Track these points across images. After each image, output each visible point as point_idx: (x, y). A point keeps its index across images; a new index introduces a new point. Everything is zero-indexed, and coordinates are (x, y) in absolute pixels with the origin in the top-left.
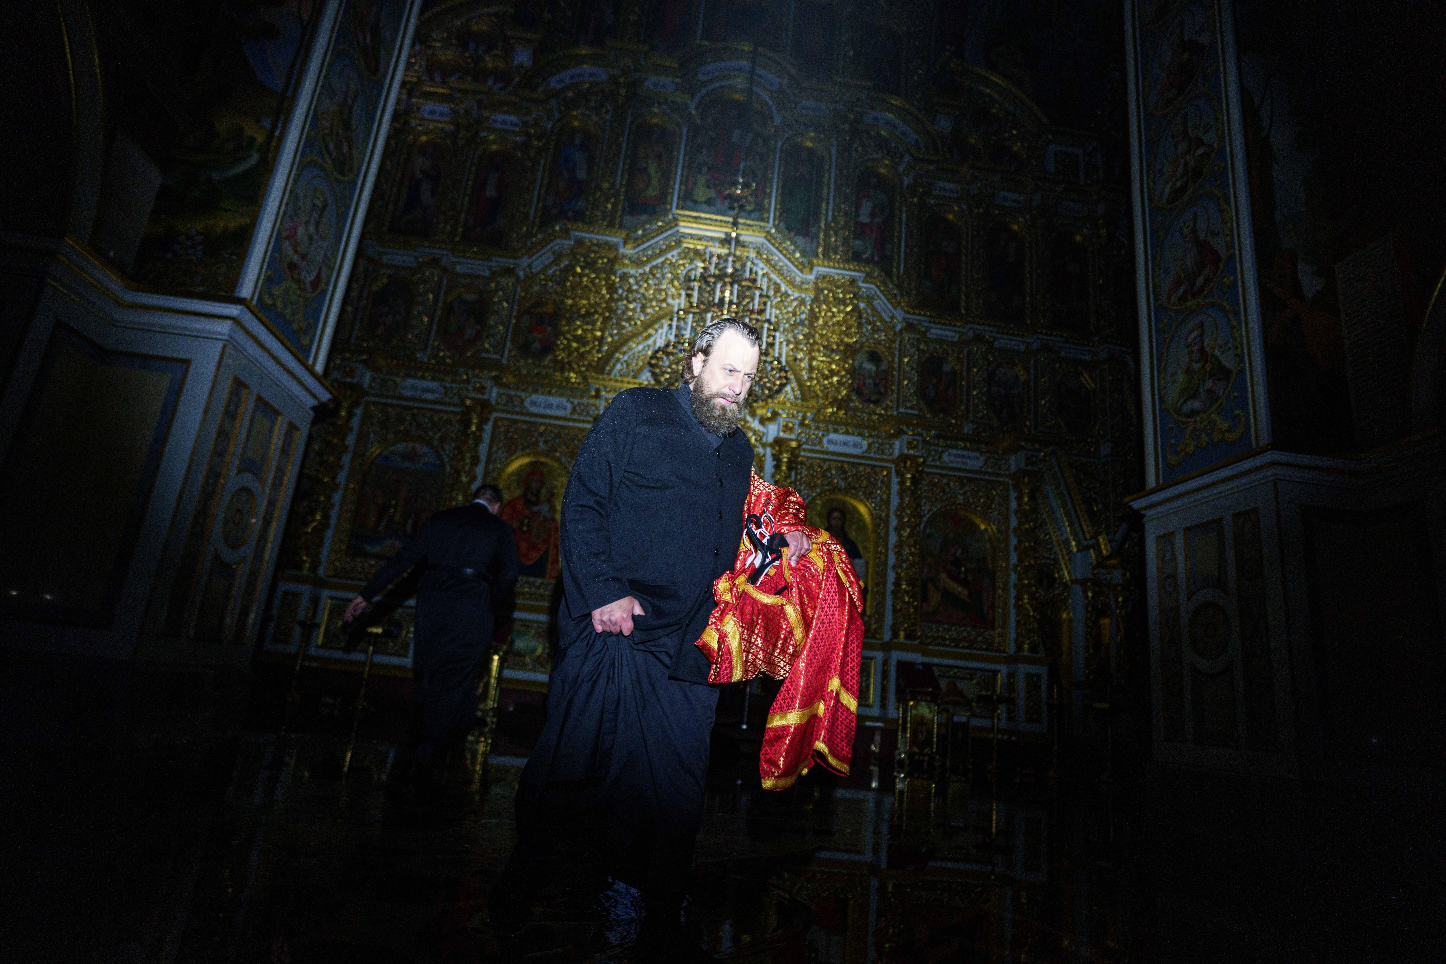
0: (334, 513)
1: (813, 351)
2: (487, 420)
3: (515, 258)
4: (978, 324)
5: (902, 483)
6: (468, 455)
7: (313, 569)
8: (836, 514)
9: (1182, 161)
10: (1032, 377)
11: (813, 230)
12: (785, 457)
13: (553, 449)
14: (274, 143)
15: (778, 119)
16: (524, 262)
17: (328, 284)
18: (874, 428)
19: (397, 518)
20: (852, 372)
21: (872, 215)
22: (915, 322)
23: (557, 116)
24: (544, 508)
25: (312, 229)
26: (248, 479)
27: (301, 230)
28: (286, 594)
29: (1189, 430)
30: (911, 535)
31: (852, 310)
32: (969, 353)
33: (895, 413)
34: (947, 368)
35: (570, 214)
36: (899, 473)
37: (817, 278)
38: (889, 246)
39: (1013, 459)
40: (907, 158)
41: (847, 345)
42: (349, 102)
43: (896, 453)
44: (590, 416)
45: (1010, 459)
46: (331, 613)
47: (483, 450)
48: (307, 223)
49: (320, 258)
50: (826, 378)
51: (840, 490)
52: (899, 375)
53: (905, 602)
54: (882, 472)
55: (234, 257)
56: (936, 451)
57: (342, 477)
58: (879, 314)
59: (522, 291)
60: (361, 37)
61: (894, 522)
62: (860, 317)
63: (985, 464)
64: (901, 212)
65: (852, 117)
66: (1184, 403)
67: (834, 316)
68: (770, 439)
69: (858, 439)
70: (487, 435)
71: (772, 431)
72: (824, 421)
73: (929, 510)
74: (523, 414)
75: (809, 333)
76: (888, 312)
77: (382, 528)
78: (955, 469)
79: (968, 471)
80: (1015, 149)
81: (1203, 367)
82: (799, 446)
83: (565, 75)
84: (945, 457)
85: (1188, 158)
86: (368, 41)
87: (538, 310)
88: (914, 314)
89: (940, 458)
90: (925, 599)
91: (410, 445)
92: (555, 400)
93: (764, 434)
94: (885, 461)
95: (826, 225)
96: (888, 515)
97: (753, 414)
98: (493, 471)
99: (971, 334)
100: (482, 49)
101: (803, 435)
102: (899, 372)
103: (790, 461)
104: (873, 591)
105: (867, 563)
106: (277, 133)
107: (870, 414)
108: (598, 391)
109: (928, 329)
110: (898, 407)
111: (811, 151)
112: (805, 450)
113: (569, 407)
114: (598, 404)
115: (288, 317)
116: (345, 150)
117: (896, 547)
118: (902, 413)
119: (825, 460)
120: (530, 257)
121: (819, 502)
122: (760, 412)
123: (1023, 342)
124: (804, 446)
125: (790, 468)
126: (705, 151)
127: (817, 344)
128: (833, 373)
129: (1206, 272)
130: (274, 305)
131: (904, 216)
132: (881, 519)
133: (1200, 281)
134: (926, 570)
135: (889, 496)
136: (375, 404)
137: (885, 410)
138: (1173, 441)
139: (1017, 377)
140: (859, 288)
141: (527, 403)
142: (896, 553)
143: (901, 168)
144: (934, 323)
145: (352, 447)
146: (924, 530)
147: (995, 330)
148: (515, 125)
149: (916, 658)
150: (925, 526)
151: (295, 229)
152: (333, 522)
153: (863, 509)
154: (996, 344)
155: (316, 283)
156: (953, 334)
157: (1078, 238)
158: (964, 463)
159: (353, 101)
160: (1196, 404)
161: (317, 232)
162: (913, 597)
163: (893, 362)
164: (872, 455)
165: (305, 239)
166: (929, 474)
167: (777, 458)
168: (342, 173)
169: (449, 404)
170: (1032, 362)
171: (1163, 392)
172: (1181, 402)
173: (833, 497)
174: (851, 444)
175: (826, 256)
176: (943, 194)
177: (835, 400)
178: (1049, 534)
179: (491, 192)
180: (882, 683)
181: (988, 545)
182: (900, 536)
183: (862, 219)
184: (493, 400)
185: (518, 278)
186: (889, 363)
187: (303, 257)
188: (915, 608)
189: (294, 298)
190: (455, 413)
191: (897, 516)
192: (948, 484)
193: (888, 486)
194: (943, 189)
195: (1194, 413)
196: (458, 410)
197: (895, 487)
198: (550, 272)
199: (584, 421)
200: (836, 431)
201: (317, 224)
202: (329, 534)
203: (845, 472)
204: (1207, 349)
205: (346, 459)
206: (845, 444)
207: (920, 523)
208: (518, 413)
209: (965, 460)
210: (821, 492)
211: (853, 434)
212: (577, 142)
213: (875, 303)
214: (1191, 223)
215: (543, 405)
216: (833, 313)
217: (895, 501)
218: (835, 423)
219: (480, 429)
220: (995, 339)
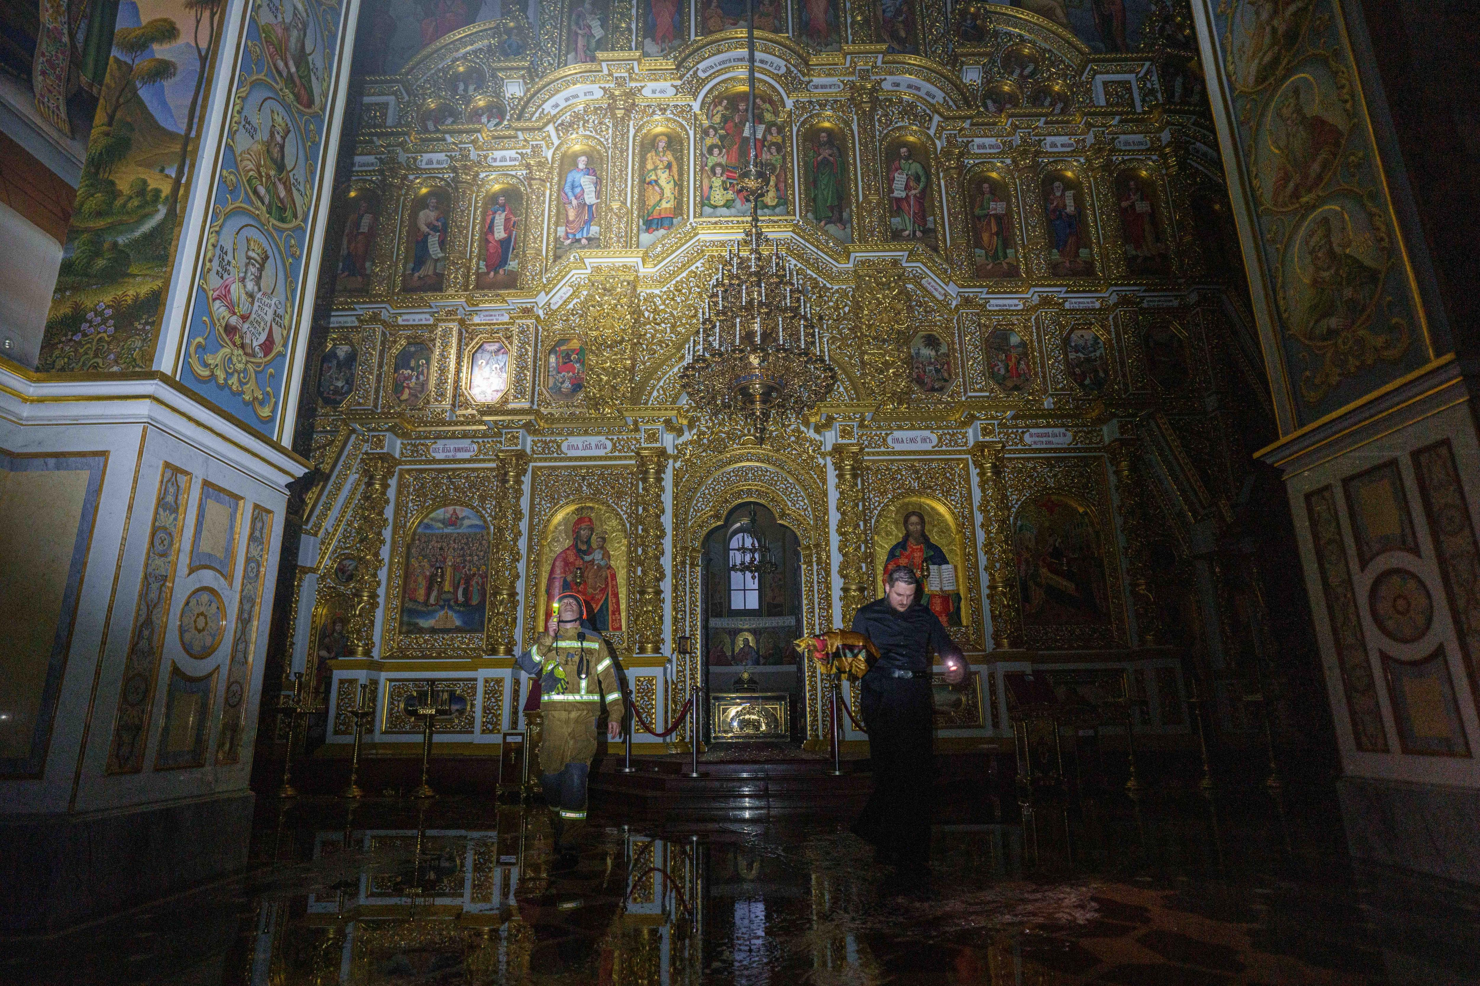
0: (381, 591)
1: (862, 344)
2: (525, 471)
3: (531, 297)
4: (1042, 286)
5: (982, 474)
6: (510, 511)
7: (367, 653)
8: (914, 519)
9: (1268, 29)
10: (1113, 336)
11: (845, 215)
12: (848, 464)
13: (598, 491)
14: (181, 191)
15: (789, 103)
16: (542, 299)
17: (285, 345)
18: (943, 418)
19: (447, 587)
20: (910, 361)
21: (907, 187)
22: (971, 295)
23: (556, 142)
24: (597, 556)
25: (250, 286)
26: (208, 578)
27: (234, 288)
28: (342, 682)
29: (1329, 355)
30: (1000, 531)
31: (899, 293)
32: (1037, 319)
33: (963, 399)
34: (1014, 340)
35: (584, 241)
36: (978, 465)
37: (855, 266)
38: (931, 218)
39: (1105, 429)
40: (936, 118)
41: (899, 332)
42: (279, 139)
43: (971, 443)
44: (632, 451)
45: (1101, 430)
46: (391, 696)
47: (525, 503)
48: (243, 280)
49: (269, 318)
50: (881, 372)
51: (913, 491)
52: (962, 357)
53: (1004, 606)
54: (958, 465)
55: (148, 327)
56: (1016, 434)
57: (385, 552)
58: (931, 294)
59: (544, 330)
60: (281, 64)
61: (979, 518)
62: (910, 300)
63: (1074, 439)
64: (939, 179)
65: (869, 86)
66: (1317, 321)
67: (880, 303)
68: (829, 448)
69: (927, 433)
70: (526, 487)
71: (830, 438)
72: (885, 420)
73: (1018, 500)
74: (561, 460)
75: (856, 326)
76: (940, 289)
77: (432, 600)
78: (1040, 450)
79: (1055, 450)
80: (1057, 88)
81: (1337, 273)
82: (862, 450)
83: (559, 98)
84: (1027, 438)
85: (1275, 23)
86: (293, 69)
87: (563, 348)
88: (969, 287)
89: (1021, 440)
90: (1026, 599)
91: (451, 509)
92: (593, 440)
93: (821, 442)
94: (960, 452)
95: (857, 207)
96: (971, 512)
97: (807, 424)
98: (538, 524)
99: (1036, 299)
100: (471, 88)
101: (864, 438)
102: (961, 353)
103: (853, 468)
104: (966, 598)
105: (956, 567)
106: (184, 180)
107: (935, 404)
108: (636, 423)
109: (987, 300)
110: (965, 392)
111: (829, 132)
112: (868, 454)
113: (609, 445)
114: (638, 437)
115: (234, 387)
116: (282, 194)
117: (985, 546)
118: (971, 397)
119: (892, 461)
120: (547, 294)
121: (892, 508)
122: (813, 420)
123: (1098, 298)
124: (866, 450)
125: (855, 476)
126: (716, 151)
127: (866, 336)
128: (887, 365)
129: (1323, 155)
130: (213, 376)
131: (942, 182)
132: (964, 517)
133: (1316, 167)
134: (1023, 567)
135: (969, 490)
136: (409, 471)
137: (951, 396)
138: (1308, 373)
139: (1096, 338)
140: (904, 268)
141: (564, 447)
142: (986, 553)
143: (932, 132)
144: (993, 293)
145: (391, 520)
146: (1015, 524)
147: (1065, 289)
148: (515, 159)
149: (1026, 667)
150: (1016, 518)
151: (227, 288)
152: (381, 600)
153: (942, 509)
154: (1067, 306)
155: (268, 346)
156: (1016, 302)
157: (1144, 173)
158: (1050, 443)
159: (284, 138)
160: (1333, 322)
161: (260, 290)
162: (1012, 598)
163: (953, 343)
164: (944, 448)
165: (244, 296)
166: (1010, 459)
167: (839, 467)
168: (283, 220)
169: (484, 461)
170: (1111, 318)
171: (1285, 316)
172: (1312, 324)
173: (907, 500)
174: (919, 439)
175: (863, 239)
176: (982, 151)
177: (894, 394)
178: (1160, 507)
179: (500, 233)
180: (991, 699)
181: (1090, 529)
182: (988, 532)
183: (896, 194)
184: (528, 451)
185: (538, 318)
186: (948, 345)
187: (245, 318)
188: (1017, 610)
189: (240, 366)
190: (491, 470)
191: (982, 511)
192: (1034, 468)
193: (968, 481)
194: (982, 146)
195: (1331, 333)
196: (493, 465)
197: (975, 480)
198: (571, 306)
199: (626, 458)
200: (900, 428)
201: (258, 279)
202: (379, 613)
203: (917, 472)
204: (1338, 250)
205: (387, 533)
206: (913, 440)
207: (1009, 516)
208: (556, 459)
209: (1050, 439)
210: (894, 497)
211: (920, 429)
212: (581, 166)
213: (924, 281)
214: (1292, 101)
215: (580, 447)
216: (877, 299)
217: (977, 495)
218: (898, 419)
219: (518, 482)
220: (1065, 300)
